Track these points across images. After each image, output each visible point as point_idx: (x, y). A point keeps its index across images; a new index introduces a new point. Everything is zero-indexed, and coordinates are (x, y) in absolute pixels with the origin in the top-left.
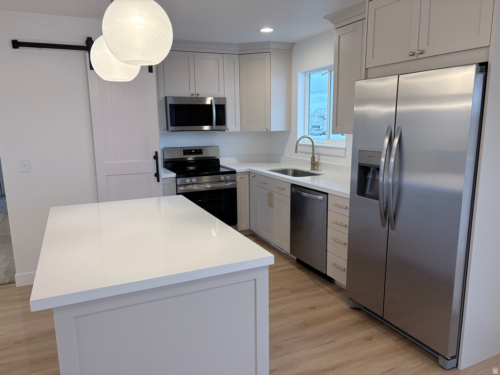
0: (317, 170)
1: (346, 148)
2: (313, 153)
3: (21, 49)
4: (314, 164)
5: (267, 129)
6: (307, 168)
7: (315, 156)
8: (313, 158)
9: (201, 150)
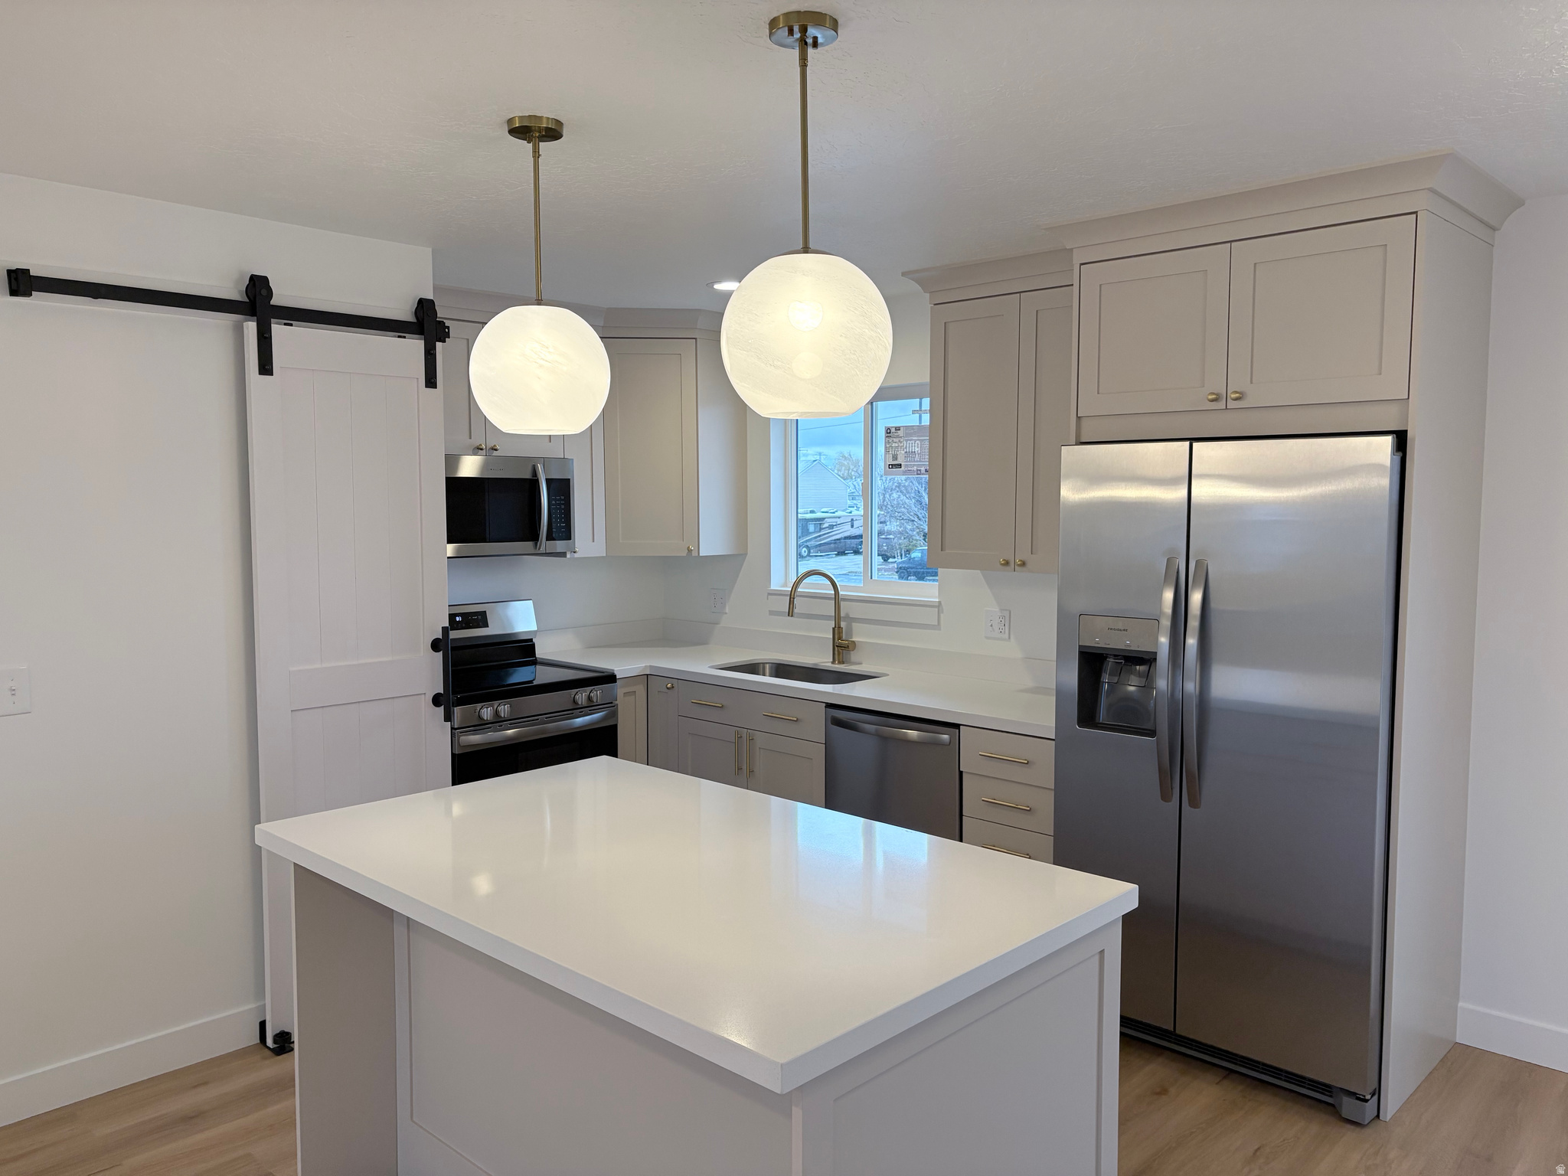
0: (849, 662)
1: (940, 602)
2: (838, 618)
3: (39, 301)
4: (842, 647)
5: (690, 551)
6: (823, 659)
7: (843, 624)
8: (837, 631)
9: (483, 614)
